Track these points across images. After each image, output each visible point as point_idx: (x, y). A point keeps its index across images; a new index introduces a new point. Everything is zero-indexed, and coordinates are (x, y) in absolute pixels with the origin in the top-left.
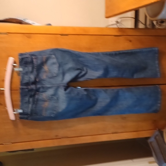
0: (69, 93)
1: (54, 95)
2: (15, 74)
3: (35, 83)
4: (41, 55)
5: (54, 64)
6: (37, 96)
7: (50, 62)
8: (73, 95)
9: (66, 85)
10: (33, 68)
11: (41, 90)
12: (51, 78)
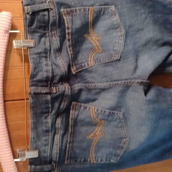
0: (155, 101)
1: (117, 107)
2: (15, 58)
3: (67, 78)
4: (82, 6)
5: (114, 28)
6: (73, 113)
7: (103, 24)
8: (164, 106)
9: (145, 81)
10: (63, 39)
11: (84, 96)
12: (107, 64)
